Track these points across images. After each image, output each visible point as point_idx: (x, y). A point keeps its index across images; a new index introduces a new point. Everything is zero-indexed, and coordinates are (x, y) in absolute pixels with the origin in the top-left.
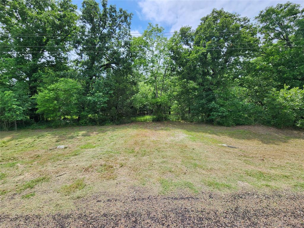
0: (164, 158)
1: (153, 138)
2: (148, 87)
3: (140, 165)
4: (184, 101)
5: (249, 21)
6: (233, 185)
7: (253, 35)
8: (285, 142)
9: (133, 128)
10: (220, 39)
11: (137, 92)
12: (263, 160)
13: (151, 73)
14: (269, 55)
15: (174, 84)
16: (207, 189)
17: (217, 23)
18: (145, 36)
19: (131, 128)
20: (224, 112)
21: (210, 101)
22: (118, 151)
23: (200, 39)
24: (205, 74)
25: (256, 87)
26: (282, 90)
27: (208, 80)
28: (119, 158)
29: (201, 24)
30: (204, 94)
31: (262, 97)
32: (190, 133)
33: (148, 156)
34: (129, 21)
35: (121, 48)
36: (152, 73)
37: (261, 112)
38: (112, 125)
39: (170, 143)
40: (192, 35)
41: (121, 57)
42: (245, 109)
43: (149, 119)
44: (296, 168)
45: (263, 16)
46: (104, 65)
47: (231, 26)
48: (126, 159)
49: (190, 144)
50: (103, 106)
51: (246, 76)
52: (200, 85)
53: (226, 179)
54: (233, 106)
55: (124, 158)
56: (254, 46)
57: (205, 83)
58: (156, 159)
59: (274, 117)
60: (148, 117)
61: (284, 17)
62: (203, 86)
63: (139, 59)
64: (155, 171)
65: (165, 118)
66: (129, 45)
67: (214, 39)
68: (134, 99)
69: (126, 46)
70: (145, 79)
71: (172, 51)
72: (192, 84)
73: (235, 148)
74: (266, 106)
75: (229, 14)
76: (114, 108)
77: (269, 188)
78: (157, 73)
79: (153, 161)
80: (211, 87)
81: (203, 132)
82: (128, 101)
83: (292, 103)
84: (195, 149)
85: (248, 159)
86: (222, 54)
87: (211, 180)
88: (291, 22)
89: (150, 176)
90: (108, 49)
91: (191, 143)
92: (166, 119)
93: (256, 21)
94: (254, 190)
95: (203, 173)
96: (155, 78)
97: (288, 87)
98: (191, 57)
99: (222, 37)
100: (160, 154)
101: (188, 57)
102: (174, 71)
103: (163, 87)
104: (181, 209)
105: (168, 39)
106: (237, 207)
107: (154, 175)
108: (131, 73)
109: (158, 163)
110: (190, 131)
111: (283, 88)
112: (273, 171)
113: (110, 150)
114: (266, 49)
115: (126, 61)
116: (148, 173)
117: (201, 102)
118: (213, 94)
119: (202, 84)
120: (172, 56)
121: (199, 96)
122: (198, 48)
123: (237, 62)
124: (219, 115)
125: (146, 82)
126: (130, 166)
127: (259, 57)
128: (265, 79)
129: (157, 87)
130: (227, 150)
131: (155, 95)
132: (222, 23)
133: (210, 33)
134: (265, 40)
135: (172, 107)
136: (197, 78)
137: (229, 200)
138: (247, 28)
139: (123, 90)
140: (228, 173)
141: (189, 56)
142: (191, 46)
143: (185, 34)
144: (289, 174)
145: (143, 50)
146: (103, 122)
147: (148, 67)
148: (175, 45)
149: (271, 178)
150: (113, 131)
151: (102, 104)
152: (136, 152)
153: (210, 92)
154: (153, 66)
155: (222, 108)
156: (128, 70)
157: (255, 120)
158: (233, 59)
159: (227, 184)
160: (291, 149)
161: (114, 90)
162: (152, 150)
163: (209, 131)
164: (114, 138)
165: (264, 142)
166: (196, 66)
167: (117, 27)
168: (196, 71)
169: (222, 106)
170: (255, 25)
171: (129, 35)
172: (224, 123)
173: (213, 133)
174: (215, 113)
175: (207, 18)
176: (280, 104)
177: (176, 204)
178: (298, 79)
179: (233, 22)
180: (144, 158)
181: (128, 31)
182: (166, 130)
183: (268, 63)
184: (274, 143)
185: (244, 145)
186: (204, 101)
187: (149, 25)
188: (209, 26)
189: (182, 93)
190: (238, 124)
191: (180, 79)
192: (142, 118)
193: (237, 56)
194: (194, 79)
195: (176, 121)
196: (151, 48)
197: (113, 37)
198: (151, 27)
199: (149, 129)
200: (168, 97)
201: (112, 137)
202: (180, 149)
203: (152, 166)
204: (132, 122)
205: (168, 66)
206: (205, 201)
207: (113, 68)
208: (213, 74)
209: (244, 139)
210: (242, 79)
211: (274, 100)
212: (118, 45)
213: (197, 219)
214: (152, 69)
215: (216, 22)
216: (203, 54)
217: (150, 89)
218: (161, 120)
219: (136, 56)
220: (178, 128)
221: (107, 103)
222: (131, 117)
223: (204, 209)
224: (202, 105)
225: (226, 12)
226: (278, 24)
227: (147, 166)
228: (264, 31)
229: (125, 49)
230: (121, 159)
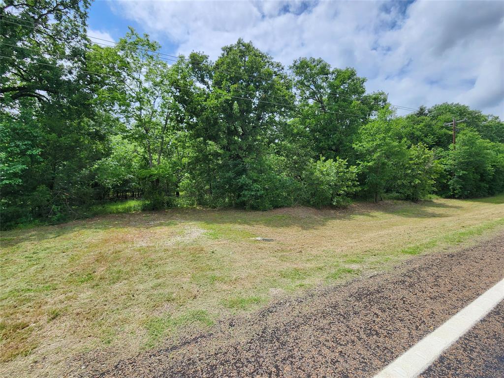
0: (158, 278)
1: (142, 243)
2: (131, 147)
3: (105, 303)
4: (201, 174)
5: (283, 69)
6: (263, 296)
7: (288, 89)
8: (323, 225)
9: (96, 228)
10: (249, 84)
11: (108, 155)
12: (301, 252)
13: (137, 120)
14: (306, 117)
15: (182, 144)
16: (227, 314)
17: (245, 61)
18: (122, 50)
19: (90, 228)
20: (258, 191)
21: (239, 174)
22: (47, 285)
23: (222, 78)
24: (232, 132)
25: (295, 157)
26: (318, 162)
27: (235, 142)
28: (49, 300)
29: (223, 55)
30: (231, 162)
31: (301, 169)
32: (211, 226)
33: (124, 281)
34: (82, 9)
35: (62, 59)
36: (140, 120)
37: (300, 189)
38: (38, 226)
39: (174, 247)
40: (210, 68)
41: (64, 77)
42: (283, 186)
43: (134, 207)
44: (330, 255)
45: (297, 68)
46: (14, 89)
47: (262, 70)
48: (69, 299)
49: (209, 244)
50: (10, 184)
51: (283, 140)
52: (224, 148)
53: (255, 290)
54: (270, 181)
55: (64, 297)
56: (290, 103)
57: (232, 147)
58: (141, 283)
59: (313, 195)
60: (133, 203)
61: (318, 74)
62: (229, 150)
63: (109, 90)
64: (139, 307)
65: (168, 203)
66: (85, 58)
67: (242, 83)
68: (98, 169)
69: (76, 59)
70: (124, 131)
71: (176, 89)
72: (213, 147)
73: (272, 240)
74: (305, 181)
75: (260, 53)
76: (43, 188)
77: (303, 288)
78: (149, 122)
79: (137, 287)
80: (241, 153)
81: (231, 222)
82: (85, 172)
83: (328, 178)
84: (215, 252)
85: (285, 254)
86: (253, 106)
87: (234, 298)
88: (323, 82)
89: (125, 321)
90: (22, 54)
91: (210, 242)
92: (170, 205)
93: (290, 71)
94: (287, 296)
95: (224, 288)
96: (147, 131)
97: (324, 158)
98: (209, 103)
99: (252, 82)
100: (152, 272)
101: (204, 103)
102: (181, 121)
103: (162, 149)
104: (182, 363)
105: (169, 66)
106: (265, 328)
107: (134, 316)
108: (91, 115)
109: (146, 290)
110: (211, 223)
111: (319, 159)
112: (308, 265)
113: (23, 285)
114: (303, 110)
115: (78, 90)
116: (120, 317)
117: (227, 175)
118: (243, 164)
119: (227, 147)
120: (177, 96)
121: (224, 166)
122: (220, 91)
123: (272, 122)
124: (253, 195)
125: (127, 136)
126: (78, 310)
127: (296, 118)
128: (303, 147)
129: (151, 147)
130: (261, 245)
131: (147, 161)
132: (251, 62)
133: (236, 73)
134: (301, 98)
135: (181, 184)
136: (220, 137)
137: (256, 322)
138: (282, 78)
139: (72, 148)
140: (258, 280)
141: (205, 101)
142: (208, 85)
143: (198, 64)
144: (323, 265)
145: (118, 75)
146: (10, 221)
147: (130, 109)
148: (181, 78)
149: (306, 274)
150: (40, 240)
151: (6, 179)
152: (99, 277)
153: (238, 161)
154: (140, 109)
155: (255, 185)
156: (83, 107)
157: (295, 200)
158: (267, 116)
159: (256, 297)
160: (328, 233)
161: (43, 147)
162: (136, 267)
163: (239, 221)
164: (41, 255)
165: (304, 228)
166: (217, 119)
167: (49, 12)
168: (217, 127)
169: (255, 181)
170: (290, 76)
171: (85, 37)
172: (259, 206)
173: (246, 223)
174: (246, 193)
175: (230, 49)
176: (318, 179)
177: (173, 358)
178: (332, 150)
179: (265, 65)
180: (117, 285)
181: (81, 30)
182: (168, 225)
183: (306, 128)
184: (313, 228)
185: (283, 235)
186: (230, 174)
187: (130, 32)
188: (234, 62)
189: (197, 160)
190: (276, 207)
191: (191, 137)
192: (119, 207)
193: (272, 112)
194: (215, 138)
195: (187, 208)
196: (136, 75)
197: (39, 31)
198: (135, 36)
199: (135, 226)
200: (171, 165)
201: (34, 253)
202: (191, 256)
203: (131, 300)
204: (96, 215)
205: (171, 112)
206: (223, 335)
207: (40, 100)
208: (243, 135)
209: (282, 226)
210: (279, 145)
211: (312, 174)
212: (55, 52)
213: (207, 370)
214: (138, 113)
215: (244, 58)
216: (227, 101)
217: (135, 151)
218: (160, 207)
219: (102, 83)
220: (191, 220)
221: (20, 177)
222: (94, 204)
223: (220, 348)
224: (229, 181)
225: (256, 48)
226: (313, 81)
227: (120, 303)
228: (300, 86)
229: (75, 65)
230: (52, 301)
